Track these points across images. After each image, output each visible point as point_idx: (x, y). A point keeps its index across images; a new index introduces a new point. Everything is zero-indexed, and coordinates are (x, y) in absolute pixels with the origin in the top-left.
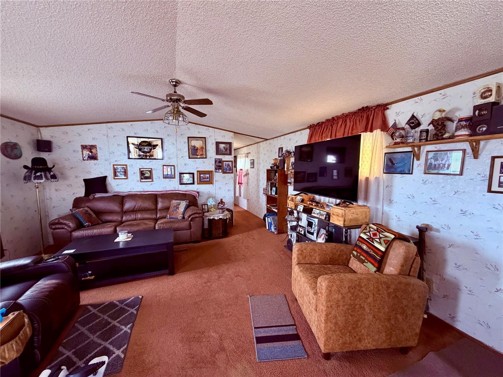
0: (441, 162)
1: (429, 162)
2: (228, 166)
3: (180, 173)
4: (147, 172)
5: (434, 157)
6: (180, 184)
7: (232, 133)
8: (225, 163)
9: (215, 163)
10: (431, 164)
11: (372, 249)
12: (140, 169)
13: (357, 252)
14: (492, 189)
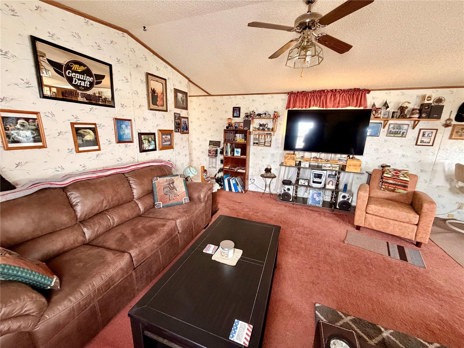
0: (396, 130)
1: (390, 130)
2: (185, 124)
3: (139, 133)
4: (88, 130)
5: (393, 127)
6: (141, 152)
7: (187, 80)
8: (183, 119)
9: (175, 119)
10: (391, 131)
11: (399, 182)
12: (72, 124)
13: (385, 186)
14: (418, 144)
